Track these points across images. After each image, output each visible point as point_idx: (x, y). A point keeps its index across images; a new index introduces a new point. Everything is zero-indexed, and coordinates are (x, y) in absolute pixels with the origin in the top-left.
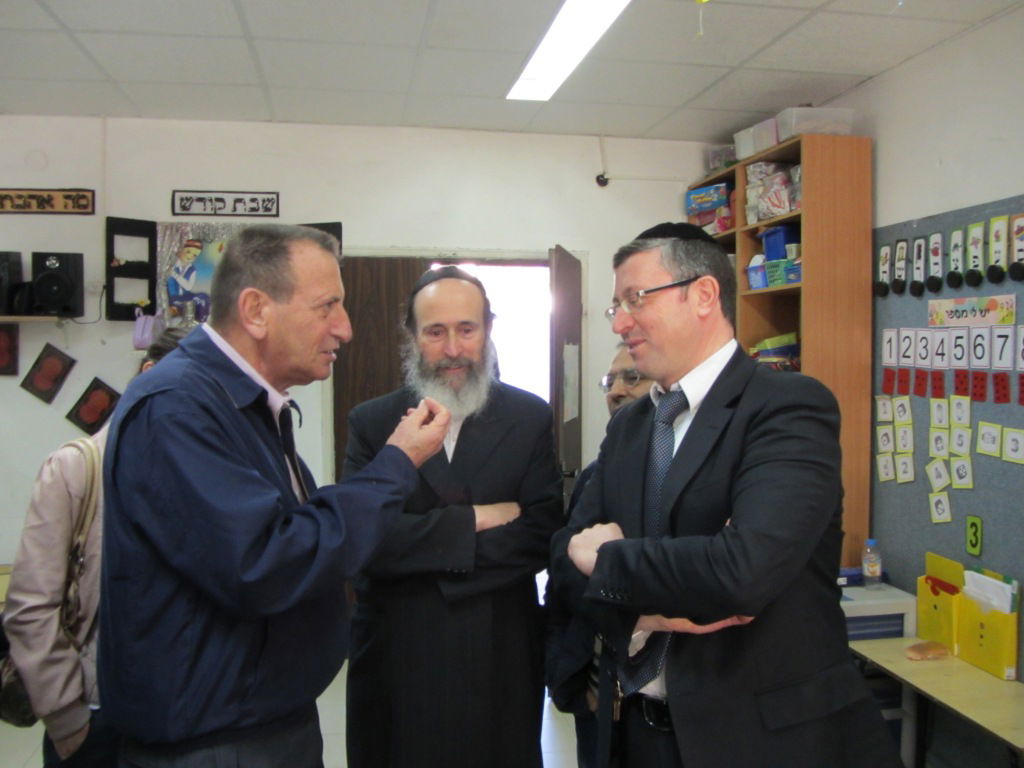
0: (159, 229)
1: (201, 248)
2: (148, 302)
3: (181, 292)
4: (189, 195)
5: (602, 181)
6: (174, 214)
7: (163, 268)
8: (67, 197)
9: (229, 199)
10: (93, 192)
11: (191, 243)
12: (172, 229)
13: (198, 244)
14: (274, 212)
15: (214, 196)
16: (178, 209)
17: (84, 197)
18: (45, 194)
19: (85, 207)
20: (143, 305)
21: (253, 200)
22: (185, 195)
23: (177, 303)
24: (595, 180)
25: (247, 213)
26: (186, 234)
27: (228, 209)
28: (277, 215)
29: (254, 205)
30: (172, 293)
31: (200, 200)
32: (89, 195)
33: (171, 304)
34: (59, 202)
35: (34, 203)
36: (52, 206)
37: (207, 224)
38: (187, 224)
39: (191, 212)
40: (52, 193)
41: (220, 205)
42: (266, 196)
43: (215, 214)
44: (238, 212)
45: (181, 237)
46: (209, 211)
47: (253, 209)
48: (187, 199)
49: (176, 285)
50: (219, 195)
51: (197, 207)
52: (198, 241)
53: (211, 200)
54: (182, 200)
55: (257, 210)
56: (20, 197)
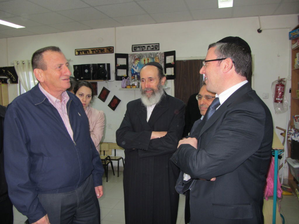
0: (129, 55)
1: (139, 60)
2: (126, 75)
3: (135, 72)
4: (136, 46)
5: (259, 31)
6: (133, 51)
7: (130, 66)
8: (107, 49)
9: (146, 46)
10: (113, 47)
11: (137, 59)
12: (132, 55)
13: (139, 59)
14: (158, 49)
15: (142, 46)
16: (133, 50)
17: (111, 49)
18: (102, 49)
19: (111, 51)
20: (125, 76)
21: (152, 46)
22: (135, 46)
23: (134, 75)
24: (257, 31)
25: (151, 50)
26: (136, 57)
27: (146, 49)
28: (159, 50)
29: (152, 47)
30: (133, 73)
31: (139, 47)
32: (112, 48)
33: (132, 76)
34: (106, 50)
35: (100, 51)
36: (104, 52)
37: (141, 54)
38: (136, 54)
39: (137, 50)
40: (104, 48)
41: (144, 48)
42: (156, 45)
43: (143, 51)
44: (148, 50)
45: (134, 57)
46: (141, 50)
47: (152, 49)
48: (136, 47)
49: (133, 70)
50: (143, 45)
51: (138, 49)
52: (139, 58)
53: (141, 47)
54: (134, 47)
55: (154, 49)
56: (97, 50)
